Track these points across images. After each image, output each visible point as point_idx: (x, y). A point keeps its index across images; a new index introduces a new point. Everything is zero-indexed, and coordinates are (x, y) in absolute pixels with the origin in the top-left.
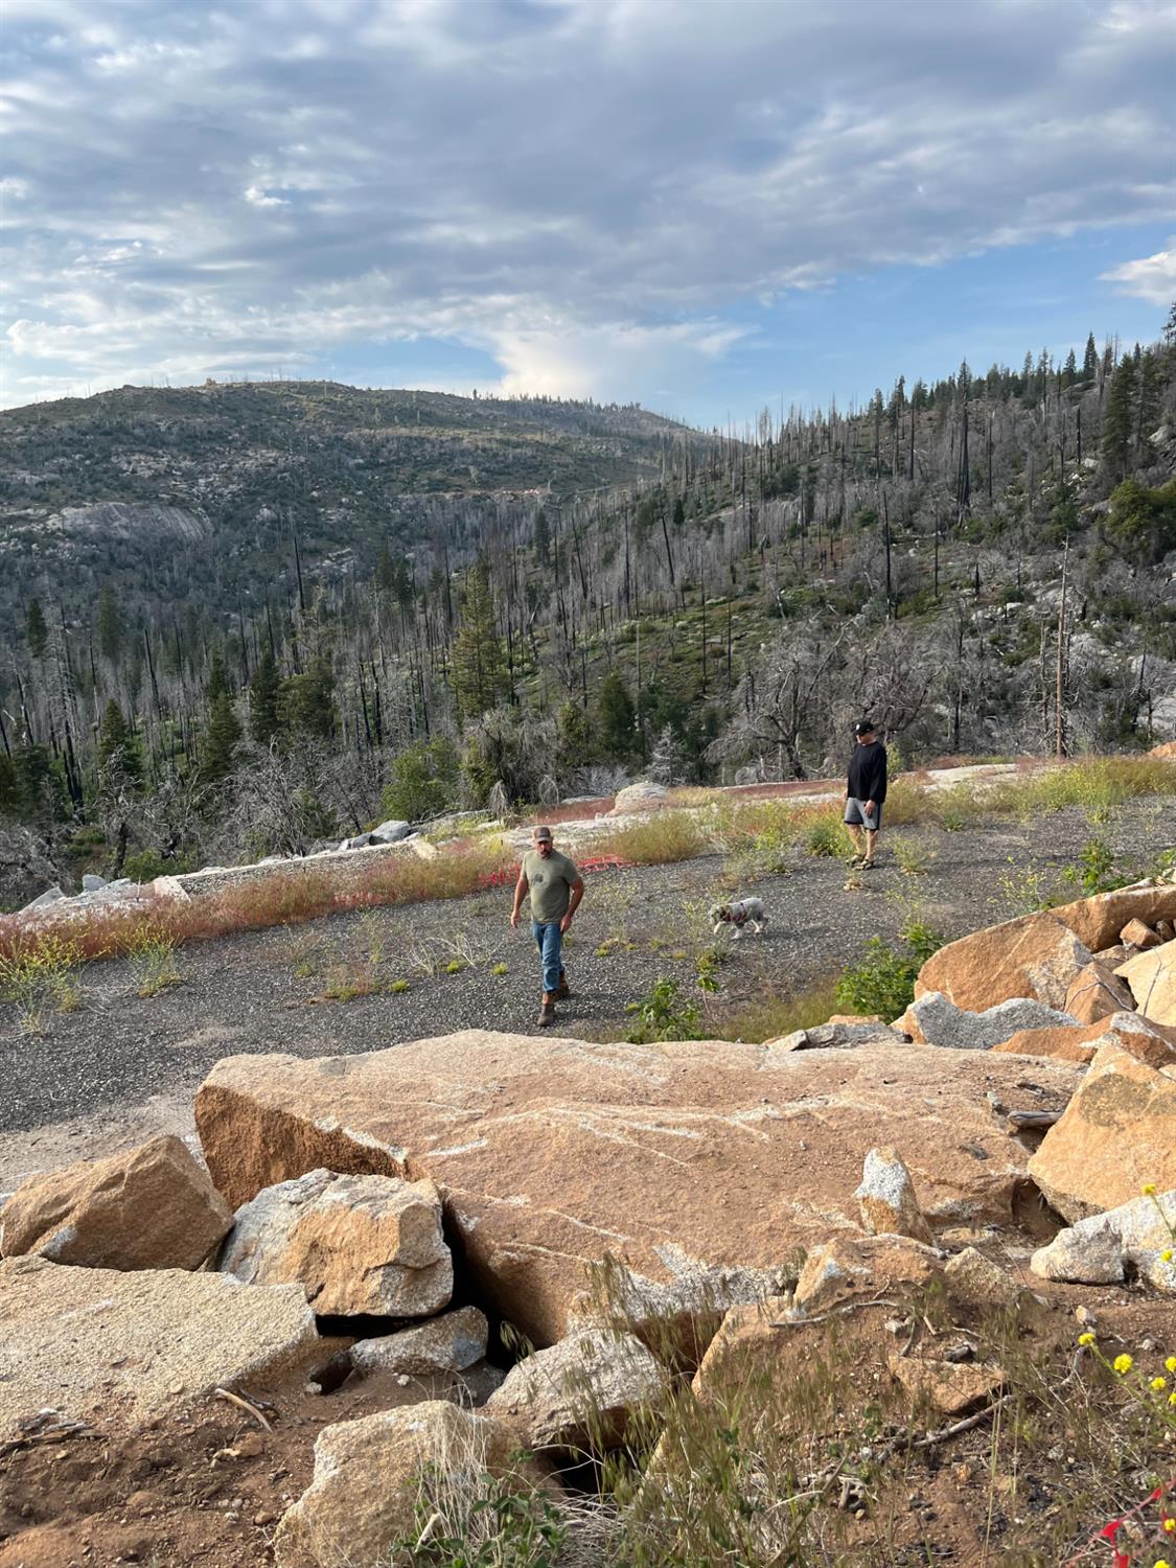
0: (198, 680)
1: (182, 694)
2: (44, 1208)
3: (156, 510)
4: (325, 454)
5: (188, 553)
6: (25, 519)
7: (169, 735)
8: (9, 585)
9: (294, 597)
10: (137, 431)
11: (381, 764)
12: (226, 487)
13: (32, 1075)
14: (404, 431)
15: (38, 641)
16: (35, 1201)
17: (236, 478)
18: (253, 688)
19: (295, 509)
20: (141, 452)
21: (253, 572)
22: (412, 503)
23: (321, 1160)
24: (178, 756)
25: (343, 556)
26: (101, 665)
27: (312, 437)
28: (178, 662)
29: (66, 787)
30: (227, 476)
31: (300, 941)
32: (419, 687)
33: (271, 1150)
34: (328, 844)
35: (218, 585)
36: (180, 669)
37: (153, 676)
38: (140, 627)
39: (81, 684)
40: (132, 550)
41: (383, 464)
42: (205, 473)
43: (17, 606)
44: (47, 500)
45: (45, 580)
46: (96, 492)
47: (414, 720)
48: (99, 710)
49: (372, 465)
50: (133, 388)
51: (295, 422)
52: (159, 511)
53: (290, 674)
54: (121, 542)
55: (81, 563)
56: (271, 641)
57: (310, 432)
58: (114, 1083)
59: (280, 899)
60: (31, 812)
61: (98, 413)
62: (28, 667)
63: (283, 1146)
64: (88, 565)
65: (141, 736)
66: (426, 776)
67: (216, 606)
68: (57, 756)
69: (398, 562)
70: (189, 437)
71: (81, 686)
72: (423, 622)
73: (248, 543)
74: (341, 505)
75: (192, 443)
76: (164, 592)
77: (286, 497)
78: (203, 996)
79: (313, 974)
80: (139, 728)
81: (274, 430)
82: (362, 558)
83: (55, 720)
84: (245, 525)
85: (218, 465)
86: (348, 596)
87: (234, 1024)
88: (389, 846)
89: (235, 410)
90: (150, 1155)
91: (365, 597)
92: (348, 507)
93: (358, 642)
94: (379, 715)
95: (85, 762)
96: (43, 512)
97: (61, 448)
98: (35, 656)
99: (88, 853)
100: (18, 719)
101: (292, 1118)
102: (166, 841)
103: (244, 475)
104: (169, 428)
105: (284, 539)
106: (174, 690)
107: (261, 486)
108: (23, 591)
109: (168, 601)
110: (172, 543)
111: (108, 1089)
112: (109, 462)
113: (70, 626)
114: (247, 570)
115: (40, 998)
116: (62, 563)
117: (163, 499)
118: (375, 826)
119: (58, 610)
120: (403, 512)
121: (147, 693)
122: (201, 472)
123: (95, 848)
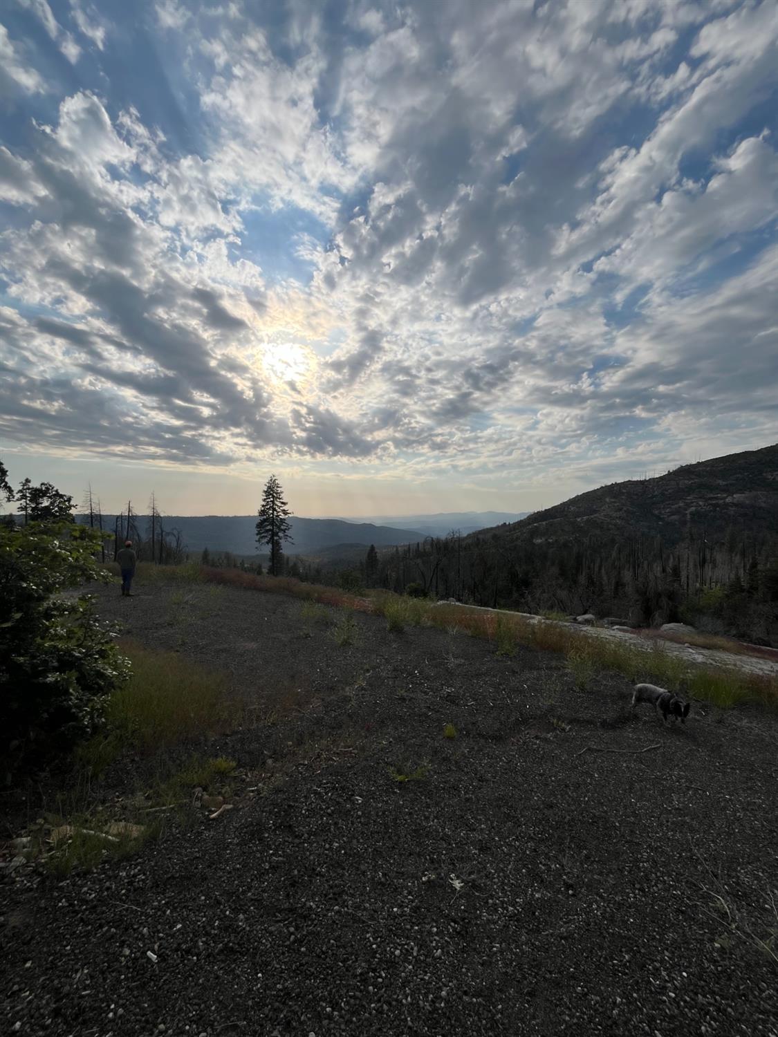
6: (716, 498)
8: (704, 523)
40: (766, 512)
44: (728, 491)
46: (752, 488)
54: (761, 508)
55: (738, 516)
64: (742, 517)
96: (725, 495)
97: (739, 471)
112: (762, 475)
116: (729, 515)
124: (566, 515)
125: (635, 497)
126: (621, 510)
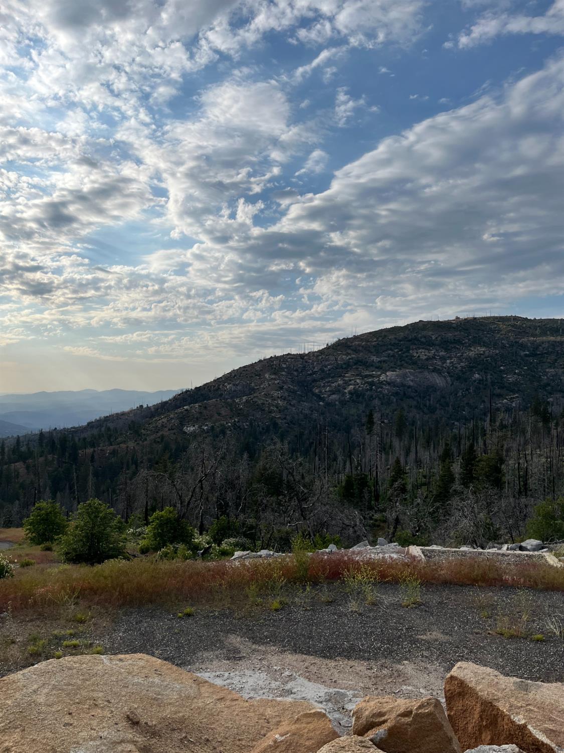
0: (436, 452)
1: (428, 458)
2: (374, 715)
3: (426, 373)
4: (509, 349)
5: (438, 393)
6: (372, 376)
7: (420, 477)
8: (362, 403)
9: (487, 416)
10: (423, 340)
11: (526, 506)
12: (459, 364)
13: (352, 632)
14: (552, 338)
15: (369, 428)
16: (370, 710)
17: (464, 360)
18: (463, 458)
19: (491, 375)
20: (423, 348)
21: (467, 404)
22: (553, 373)
23: (512, 739)
24: (423, 487)
25: (514, 398)
26: (394, 440)
27: (503, 341)
28: (428, 442)
29: (373, 494)
30: (460, 359)
31: (484, 596)
32: (550, 468)
33: (484, 723)
34: (496, 545)
35: (450, 409)
36: (429, 446)
37: (416, 448)
38: (413, 425)
39: (385, 448)
40: (414, 391)
41: (539, 354)
42: (450, 358)
43: (363, 412)
44: (381, 368)
45: (376, 402)
46: (402, 365)
47: (546, 485)
48: (392, 461)
49: (533, 355)
50: (423, 321)
51: (495, 335)
52: (427, 374)
53: (481, 454)
54: (409, 387)
55: (391, 395)
56: (473, 437)
57: (503, 339)
58: (388, 648)
59: (474, 572)
60: (357, 502)
61: (407, 332)
62: (364, 438)
63: (491, 724)
64: (394, 396)
65: (407, 475)
66: (553, 518)
67: (448, 418)
68: (371, 479)
69: (544, 402)
70: (445, 341)
71: (385, 449)
72: (555, 434)
73: (467, 390)
74: (515, 373)
75: (446, 345)
76: (425, 410)
77: (488, 369)
78: (432, 614)
79: (490, 618)
80: (407, 471)
81: (485, 338)
82: (523, 399)
83: (372, 463)
84: (466, 382)
85: (456, 354)
86: (515, 418)
87: (447, 634)
88: (531, 553)
89: (467, 330)
90: (426, 706)
91: (524, 419)
92: (518, 374)
93: (518, 441)
94: (526, 480)
95: (382, 483)
96: (379, 373)
97: (390, 347)
98: (368, 434)
99: (378, 526)
100: (358, 461)
101: (498, 709)
102: (415, 527)
103: (469, 359)
104: (436, 338)
105: (485, 389)
106: (425, 456)
107: (476, 364)
108: (367, 406)
109: (426, 414)
110: (432, 388)
111: (384, 650)
112: (409, 353)
113: (383, 422)
114: (465, 402)
115: (360, 594)
116: (383, 394)
117: (429, 369)
118: (523, 541)
119: (380, 415)
120: (548, 378)
121: (412, 456)
122: (449, 357)
123: (382, 524)
124: (221, 395)
125: (295, 373)
126: (281, 388)
